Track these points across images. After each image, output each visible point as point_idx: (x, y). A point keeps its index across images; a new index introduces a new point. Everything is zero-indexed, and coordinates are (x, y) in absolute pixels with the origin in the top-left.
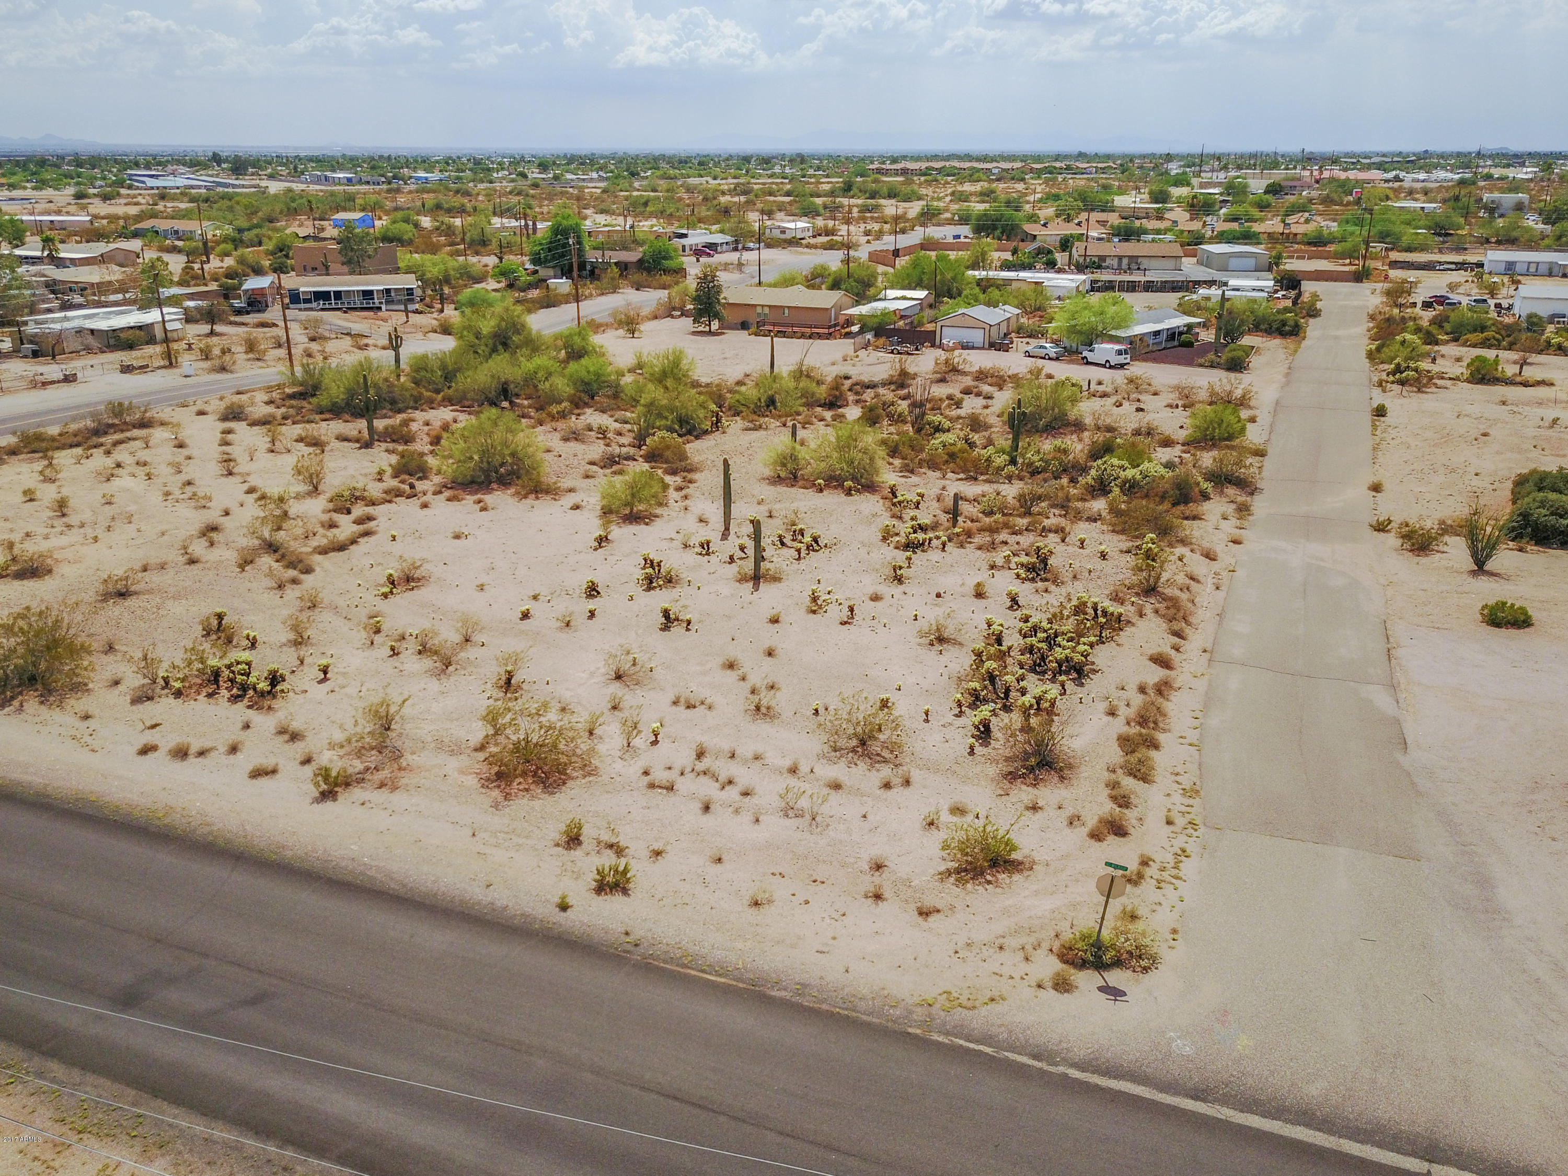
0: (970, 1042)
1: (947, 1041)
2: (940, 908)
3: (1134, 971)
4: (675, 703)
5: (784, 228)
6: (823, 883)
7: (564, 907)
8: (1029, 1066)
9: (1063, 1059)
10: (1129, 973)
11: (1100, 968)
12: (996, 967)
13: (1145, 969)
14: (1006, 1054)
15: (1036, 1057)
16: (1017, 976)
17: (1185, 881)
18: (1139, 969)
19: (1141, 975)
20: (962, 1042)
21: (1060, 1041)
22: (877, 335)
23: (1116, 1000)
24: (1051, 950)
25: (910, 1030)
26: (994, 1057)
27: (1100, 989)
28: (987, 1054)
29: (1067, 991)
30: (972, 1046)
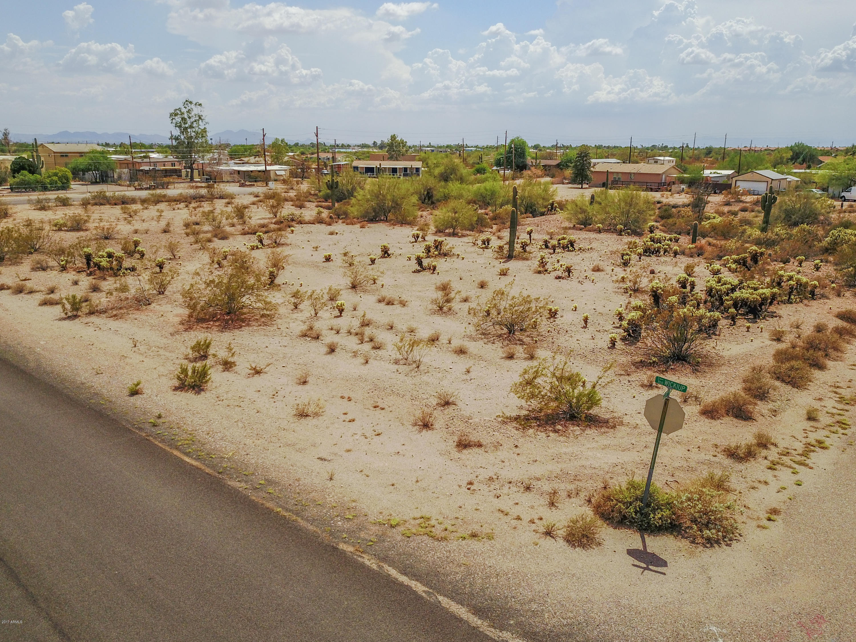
0: (405, 574)
1: (375, 567)
2: (484, 443)
3: (693, 542)
4: (380, 301)
5: (657, 159)
6: (383, 409)
7: (134, 393)
8: (461, 620)
9: (519, 624)
10: (684, 544)
11: (646, 530)
12: (505, 504)
13: (710, 542)
14: (441, 598)
15: (478, 611)
16: (526, 518)
17: (811, 468)
18: (700, 540)
19: (701, 548)
20: (393, 572)
21: (531, 601)
22: (689, 186)
23: (647, 569)
24: (589, 501)
25: (342, 546)
26: (422, 598)
27: (631, 553)
28: (415, 593)
29: (583, 546)
30: (403, 579)
